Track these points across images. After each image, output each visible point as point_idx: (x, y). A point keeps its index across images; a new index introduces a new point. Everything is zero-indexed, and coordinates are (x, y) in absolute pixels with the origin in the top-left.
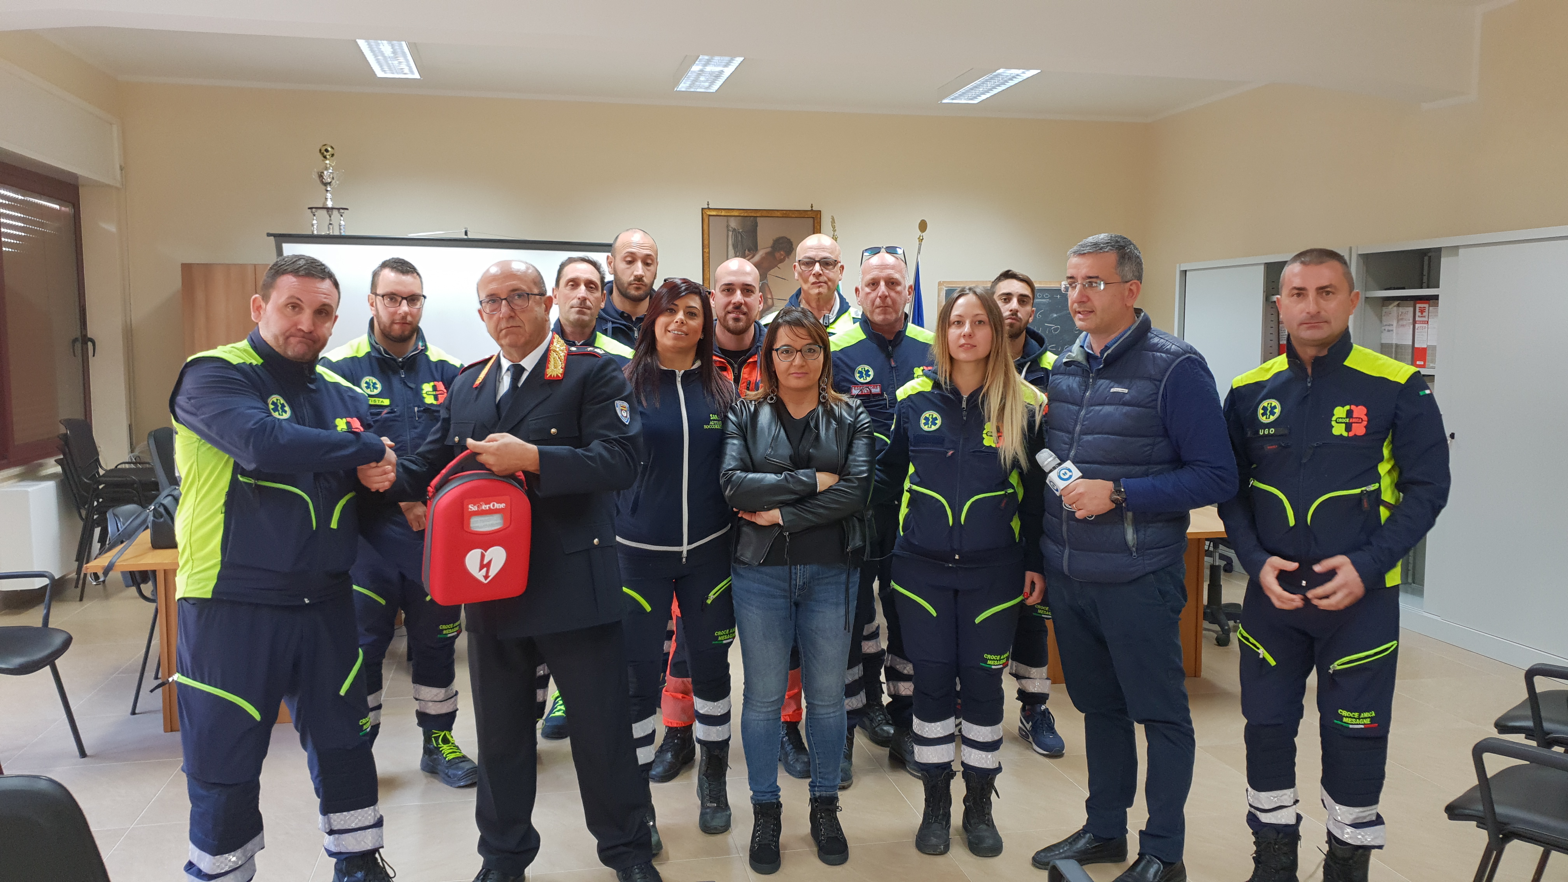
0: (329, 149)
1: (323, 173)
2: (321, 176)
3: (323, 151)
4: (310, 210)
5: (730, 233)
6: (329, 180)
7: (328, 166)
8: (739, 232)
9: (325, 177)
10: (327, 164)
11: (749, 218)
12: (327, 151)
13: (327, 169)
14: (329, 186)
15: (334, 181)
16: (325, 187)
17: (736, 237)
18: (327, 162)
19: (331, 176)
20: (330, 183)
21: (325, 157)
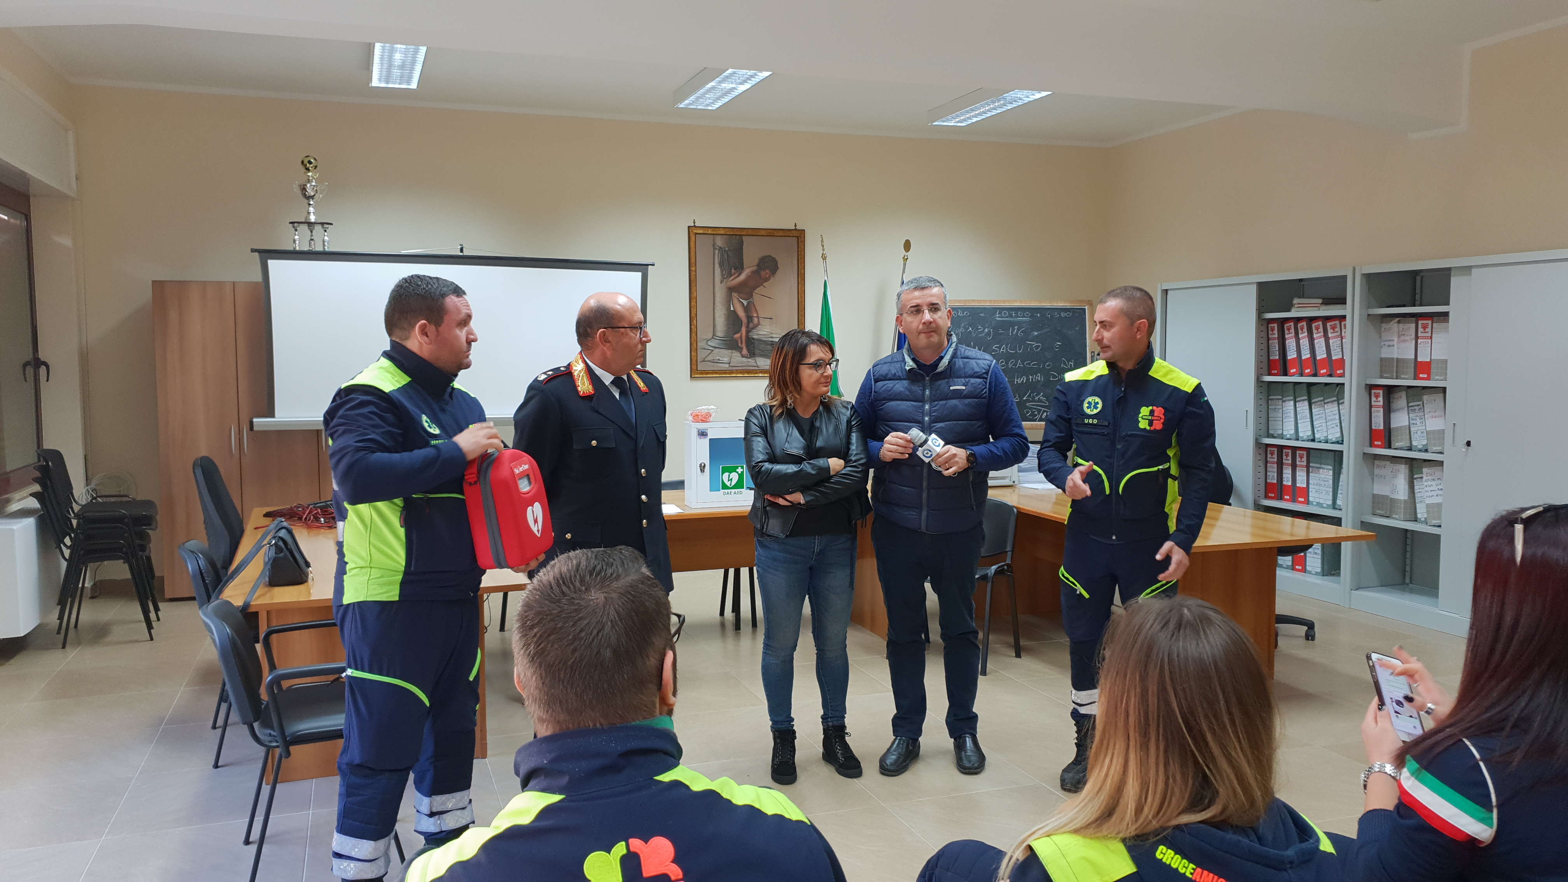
0: (312, 160)
1: (306, 185)
2: (304, 189)
3: (306, 162)
4: (291, 225)
5: (717, 252)
6: (312, 194)
7: (311, 178)
8: (725, 251)
9: (308, 190)
10: (309, 176)
11: (734, 236)
12: (310, 163)
13: (309, 181)
14: (311, 200)
15: (317, 195)
16: (307, 201)
17: (722, 255)
18: (310, 174)
19: (315, 189)
20: (312, 197)
21: (308, 169)
